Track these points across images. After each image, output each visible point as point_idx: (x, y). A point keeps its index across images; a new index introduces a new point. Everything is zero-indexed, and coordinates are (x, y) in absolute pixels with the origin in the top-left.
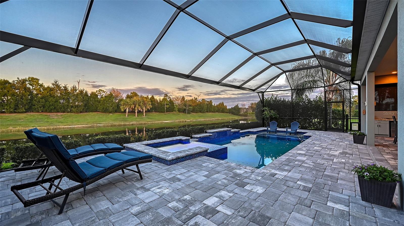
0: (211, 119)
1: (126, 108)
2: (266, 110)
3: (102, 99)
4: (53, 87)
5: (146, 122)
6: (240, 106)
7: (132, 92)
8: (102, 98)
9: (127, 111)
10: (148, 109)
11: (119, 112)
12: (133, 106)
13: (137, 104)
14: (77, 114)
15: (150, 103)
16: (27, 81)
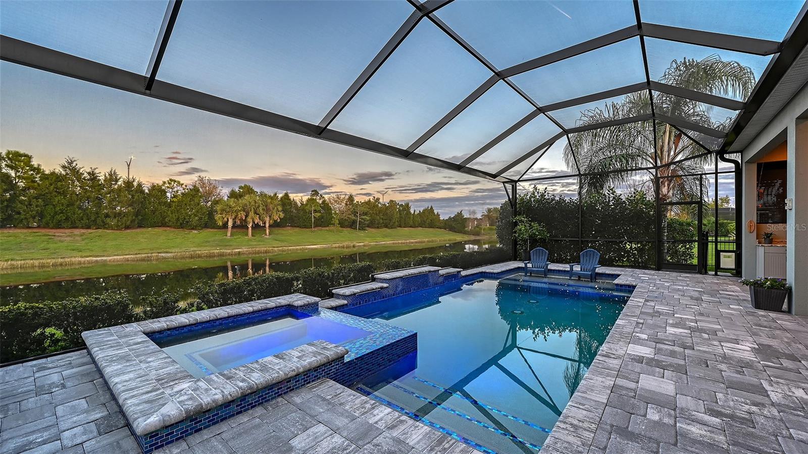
0: (408, 241)
1: (228, 219)
2: (521, 221)
3: (175, 200)
4: (64, 173)
5: (268, 249)
6: (466, 215)
7: (243, 186)
8: (175, 197)
9: (230, 224)
10: (275, 221)
11: (213, 228)
12: (242, 215)
13: (251, 210)
14: (118, 232)
15: (280, 209)
16: (4, 160)
